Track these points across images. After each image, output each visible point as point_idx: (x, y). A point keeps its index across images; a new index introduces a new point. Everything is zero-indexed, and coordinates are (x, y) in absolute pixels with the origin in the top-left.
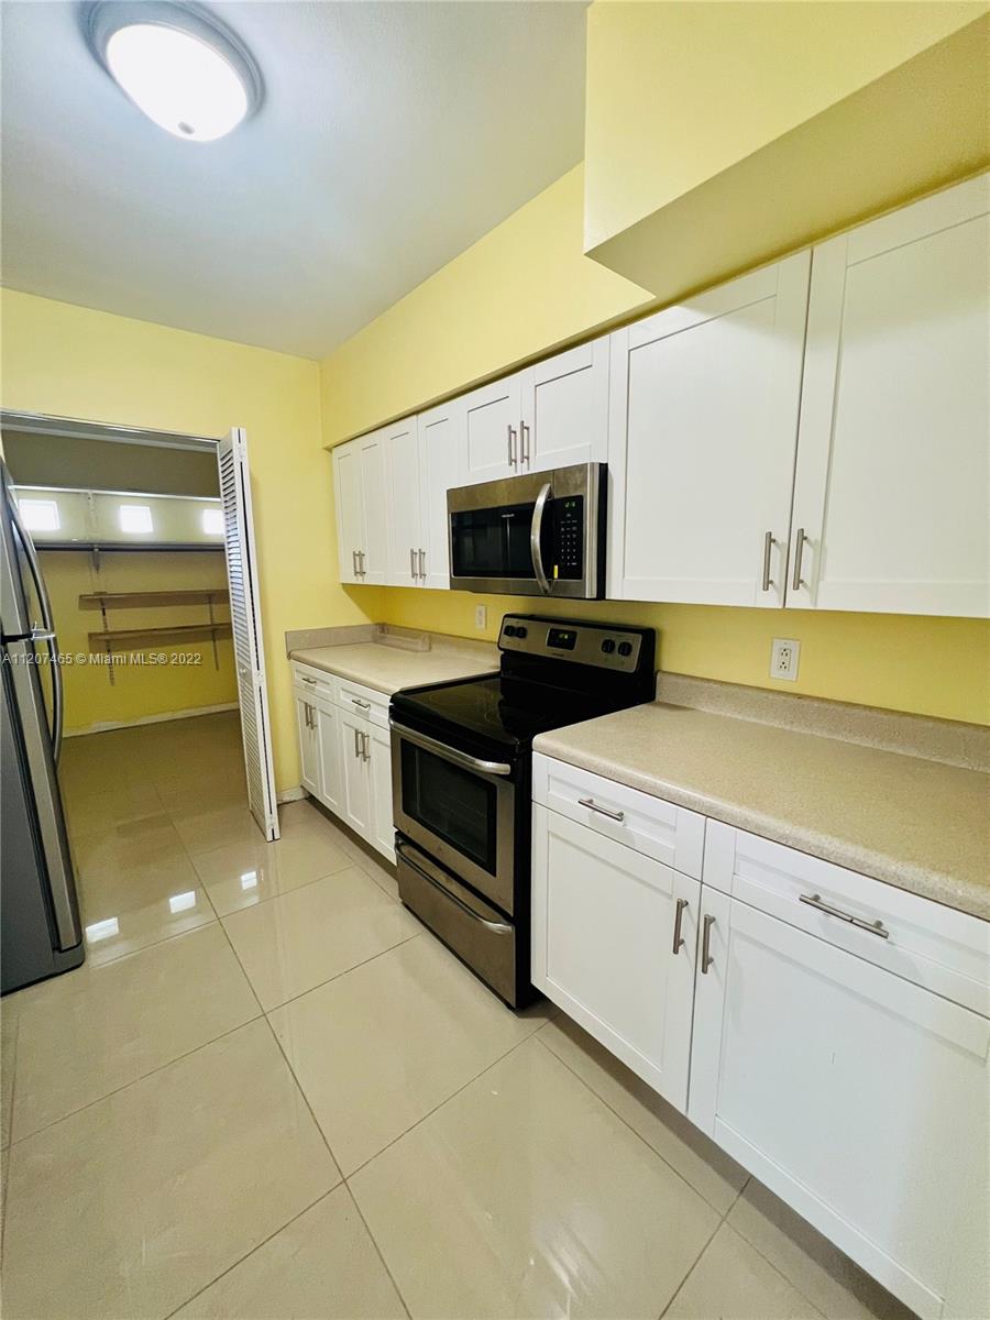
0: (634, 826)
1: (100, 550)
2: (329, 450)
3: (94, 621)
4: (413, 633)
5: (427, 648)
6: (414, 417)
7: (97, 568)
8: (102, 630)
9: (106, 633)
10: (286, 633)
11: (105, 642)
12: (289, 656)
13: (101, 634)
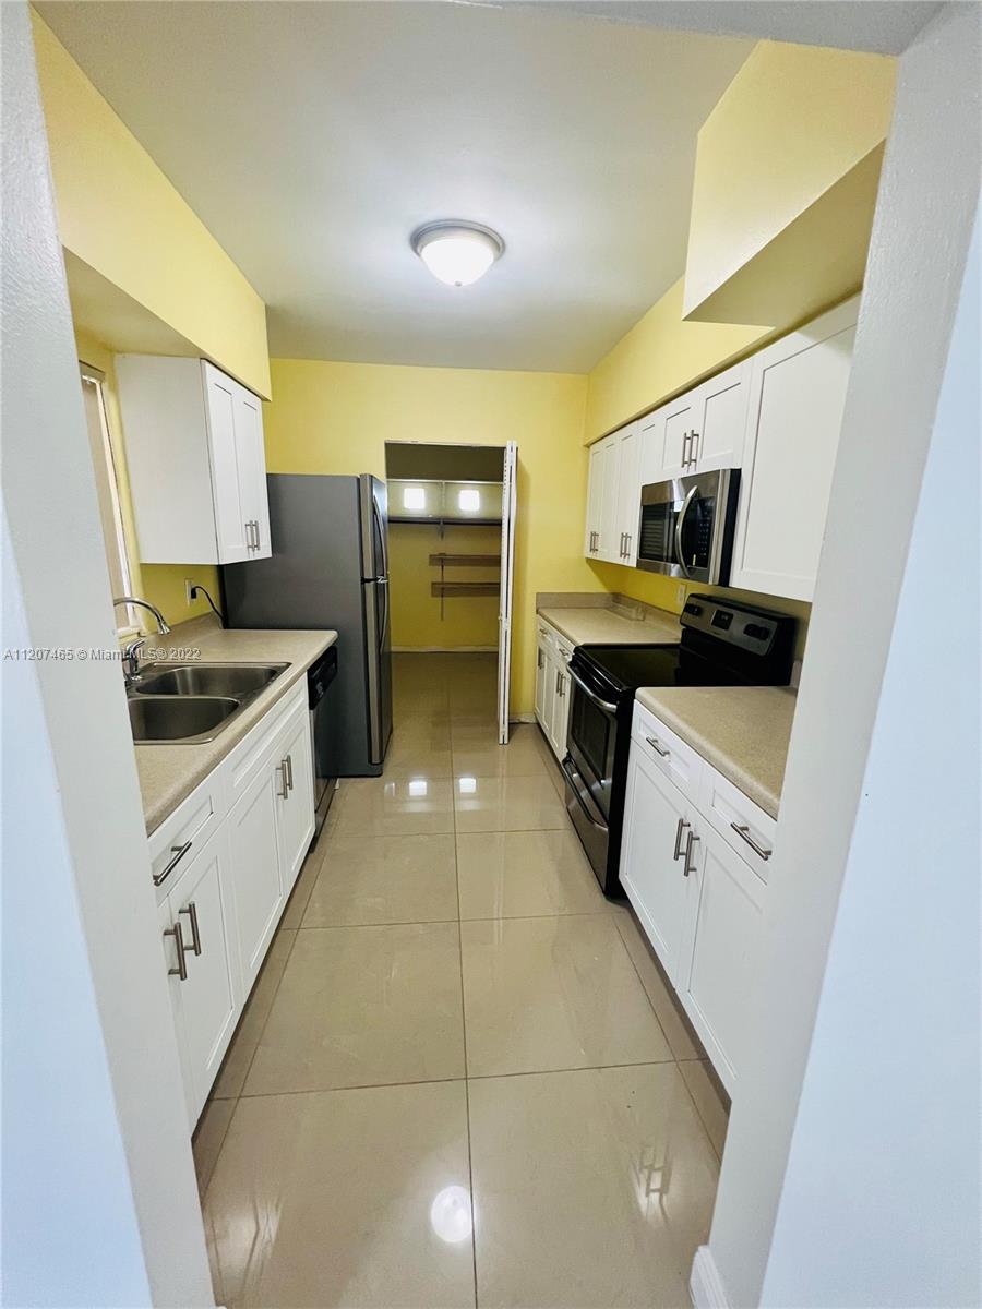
0: (673, 763)
1: (445, 523)
2: (588, 446)
3: (435, 574)
4: (634, 603)
5: (641, 618)
6: (636, 422)
7: (442, 536)
8: (440, 580)
9: (443, 583)
10: (538, 594)
11: (442, 590)
12: (537, 612)
13: (439, 583)
